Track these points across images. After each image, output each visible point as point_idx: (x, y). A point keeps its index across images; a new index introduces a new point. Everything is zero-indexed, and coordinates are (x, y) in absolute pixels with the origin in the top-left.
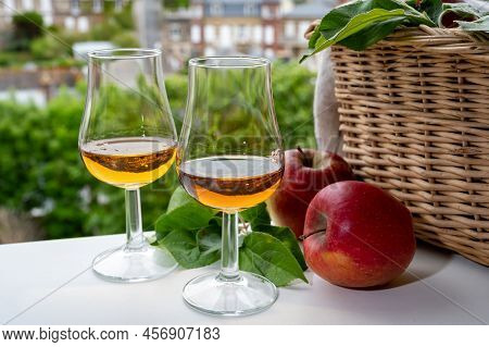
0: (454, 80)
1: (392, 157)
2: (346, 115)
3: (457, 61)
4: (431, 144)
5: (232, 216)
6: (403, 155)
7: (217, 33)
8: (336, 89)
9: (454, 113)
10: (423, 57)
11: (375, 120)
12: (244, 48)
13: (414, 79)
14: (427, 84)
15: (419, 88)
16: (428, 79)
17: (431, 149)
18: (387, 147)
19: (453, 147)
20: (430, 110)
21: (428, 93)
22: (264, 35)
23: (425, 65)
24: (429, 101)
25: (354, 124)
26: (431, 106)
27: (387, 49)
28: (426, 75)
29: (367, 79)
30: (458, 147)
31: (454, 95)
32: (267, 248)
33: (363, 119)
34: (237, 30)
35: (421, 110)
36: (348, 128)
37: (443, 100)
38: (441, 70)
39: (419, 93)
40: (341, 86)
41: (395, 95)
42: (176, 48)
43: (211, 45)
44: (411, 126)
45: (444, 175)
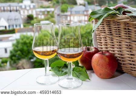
0: (125, 29)
1: (110, 49)
2: (99, 38)
3: (126, 24)
4: (120, 45)
5: (70, 63)
6: (113, 48)
7: (74, 18)
8: (96, 31)
9: (126, 37)
10: (117, 23)
11: (106, 39)
12: (80, 22)
13: (115, 29)
14: (119, 30)
15: (117, 31)
16: (119, 28)
17: (120, 47)
18: (109, 46)
19: (126, 46)
20: (120, 37)
21: (119, 32)
22: (85, 18)
23: (118, 25)
24: (119, 34)
25: (101, 40)
26: (120, 35)
27: (108, 21)
28: (118, 27)
29: (104, 29)
30: (127, 46)
31: (125, 33)
32: (80, 71)
33: (103, 39)
34: (78, 17)
35: (117, 36)
36: (99, 41)
37: (123, 34)
38: (122, 26)
39: (117, 32)
40: (97, 31)
41: (111, 33)
42: (64, 22)
43: (72, 21)
44: (115, 41)
45: (123, 53)
